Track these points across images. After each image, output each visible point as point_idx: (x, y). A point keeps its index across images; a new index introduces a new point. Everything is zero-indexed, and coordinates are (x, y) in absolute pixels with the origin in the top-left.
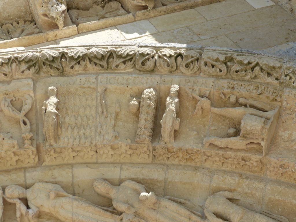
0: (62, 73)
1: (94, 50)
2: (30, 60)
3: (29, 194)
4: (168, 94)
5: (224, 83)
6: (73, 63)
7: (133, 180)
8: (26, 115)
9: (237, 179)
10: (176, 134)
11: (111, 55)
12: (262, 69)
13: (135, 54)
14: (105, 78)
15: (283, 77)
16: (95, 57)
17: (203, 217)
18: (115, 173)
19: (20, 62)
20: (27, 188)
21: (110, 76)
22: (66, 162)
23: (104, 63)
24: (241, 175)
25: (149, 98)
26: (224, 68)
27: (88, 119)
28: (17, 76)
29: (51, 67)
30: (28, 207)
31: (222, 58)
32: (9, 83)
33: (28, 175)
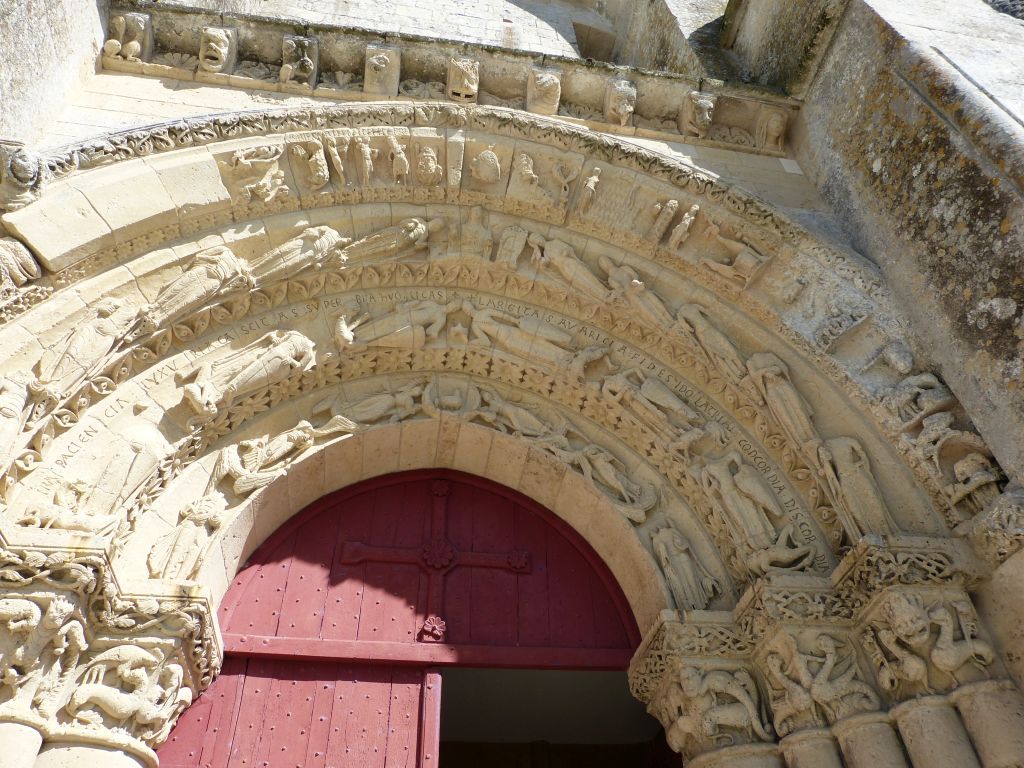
0: (610, 160)
1: (643, 151)
2: (589, 140)
3: (547, 246)
4: (688, 211)
5: (737, 219)
6: (622, 156)
7: (631, 267)
8: (569, 183)
9: (714, 300)
10: (681, 245)
11: (655, 161)
12: (773, 220)
13: (674, 168)
14: (642, 177)
15: (788, 233)
16: (642, 158)
17: (675, 318)
18: (619, 257)
19: (581, 138)
20: (547, 240)
21: (647, 178)
22: (584, 232)
23: (647, 166)
24: (718, 298)
25: (672, 208)
26: (742, 208)
27: (616, 205)
28: (573, 149)
29: (604, 152)
30: (543, 255)
31: (744, 199)
32: (565, 152)
33: (551, 230)
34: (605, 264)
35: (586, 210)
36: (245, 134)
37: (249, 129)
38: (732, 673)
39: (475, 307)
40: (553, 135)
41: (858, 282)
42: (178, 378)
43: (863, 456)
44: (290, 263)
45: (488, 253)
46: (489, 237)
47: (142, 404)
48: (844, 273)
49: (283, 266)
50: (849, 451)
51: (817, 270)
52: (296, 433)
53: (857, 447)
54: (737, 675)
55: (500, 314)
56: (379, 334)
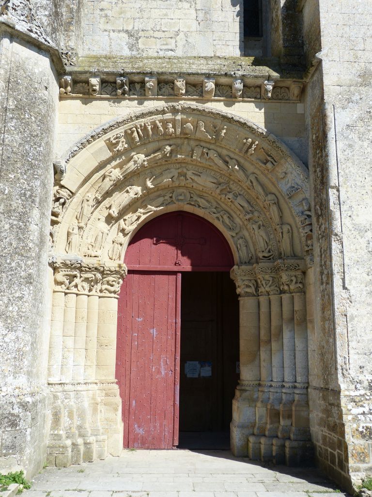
0: (230, 122)
1: (241, 120)
2: (223, 116)
3: (209, 152)
4: (254, 143)
5: (270, 147)
6: (234, 122)
7: (236, 160)
8: (216, 131)
10: (251, 155)
11: (245, 124)
13: (251, 127)
14: (241, 129)
15: (284, 155)
16: (241, 122)
17: (247, 180)
18: (232, 155)
20: (209, 149)
21: (243, 129)
23: (242, 125)
25: (249, 142)
26: (272, 143)
28: (218, 118)
29: (228, 120)
30: (207, 156)
31: (273, 141)
32: (215, 119)
34: (227, 159)
35: (222, 141)
36: (112, 130)
37: (113, 128)
38: (251, 280)
39: (187, 169)
40: (211, 114)
41: (302, 176)
42: (106, 208)
43: (291, 231)
44: (131, 170)
45: (190, 156)
46: (190, 149)
47: (99, 218)
48: (298, 172)
49: (129, 171)
50: (287, 229)
51: (291, 170)
52: (138, 214)
53: (290, 229)
54: (252, 281)
55: (195, 172)
56: (158, 182)
